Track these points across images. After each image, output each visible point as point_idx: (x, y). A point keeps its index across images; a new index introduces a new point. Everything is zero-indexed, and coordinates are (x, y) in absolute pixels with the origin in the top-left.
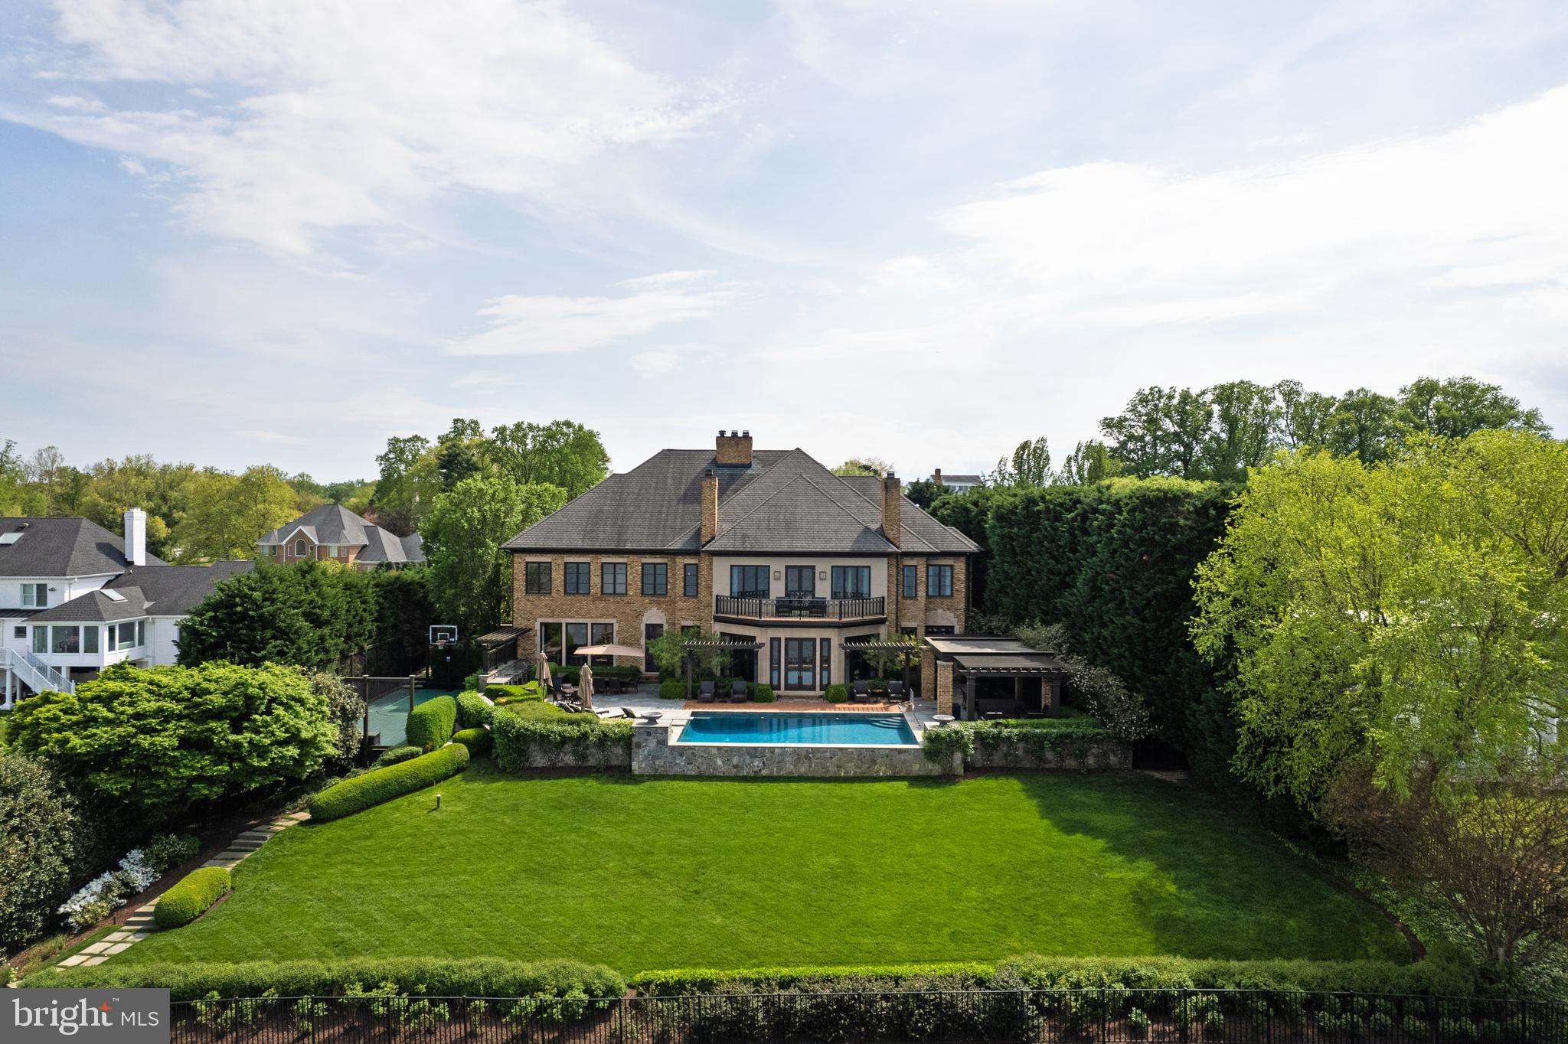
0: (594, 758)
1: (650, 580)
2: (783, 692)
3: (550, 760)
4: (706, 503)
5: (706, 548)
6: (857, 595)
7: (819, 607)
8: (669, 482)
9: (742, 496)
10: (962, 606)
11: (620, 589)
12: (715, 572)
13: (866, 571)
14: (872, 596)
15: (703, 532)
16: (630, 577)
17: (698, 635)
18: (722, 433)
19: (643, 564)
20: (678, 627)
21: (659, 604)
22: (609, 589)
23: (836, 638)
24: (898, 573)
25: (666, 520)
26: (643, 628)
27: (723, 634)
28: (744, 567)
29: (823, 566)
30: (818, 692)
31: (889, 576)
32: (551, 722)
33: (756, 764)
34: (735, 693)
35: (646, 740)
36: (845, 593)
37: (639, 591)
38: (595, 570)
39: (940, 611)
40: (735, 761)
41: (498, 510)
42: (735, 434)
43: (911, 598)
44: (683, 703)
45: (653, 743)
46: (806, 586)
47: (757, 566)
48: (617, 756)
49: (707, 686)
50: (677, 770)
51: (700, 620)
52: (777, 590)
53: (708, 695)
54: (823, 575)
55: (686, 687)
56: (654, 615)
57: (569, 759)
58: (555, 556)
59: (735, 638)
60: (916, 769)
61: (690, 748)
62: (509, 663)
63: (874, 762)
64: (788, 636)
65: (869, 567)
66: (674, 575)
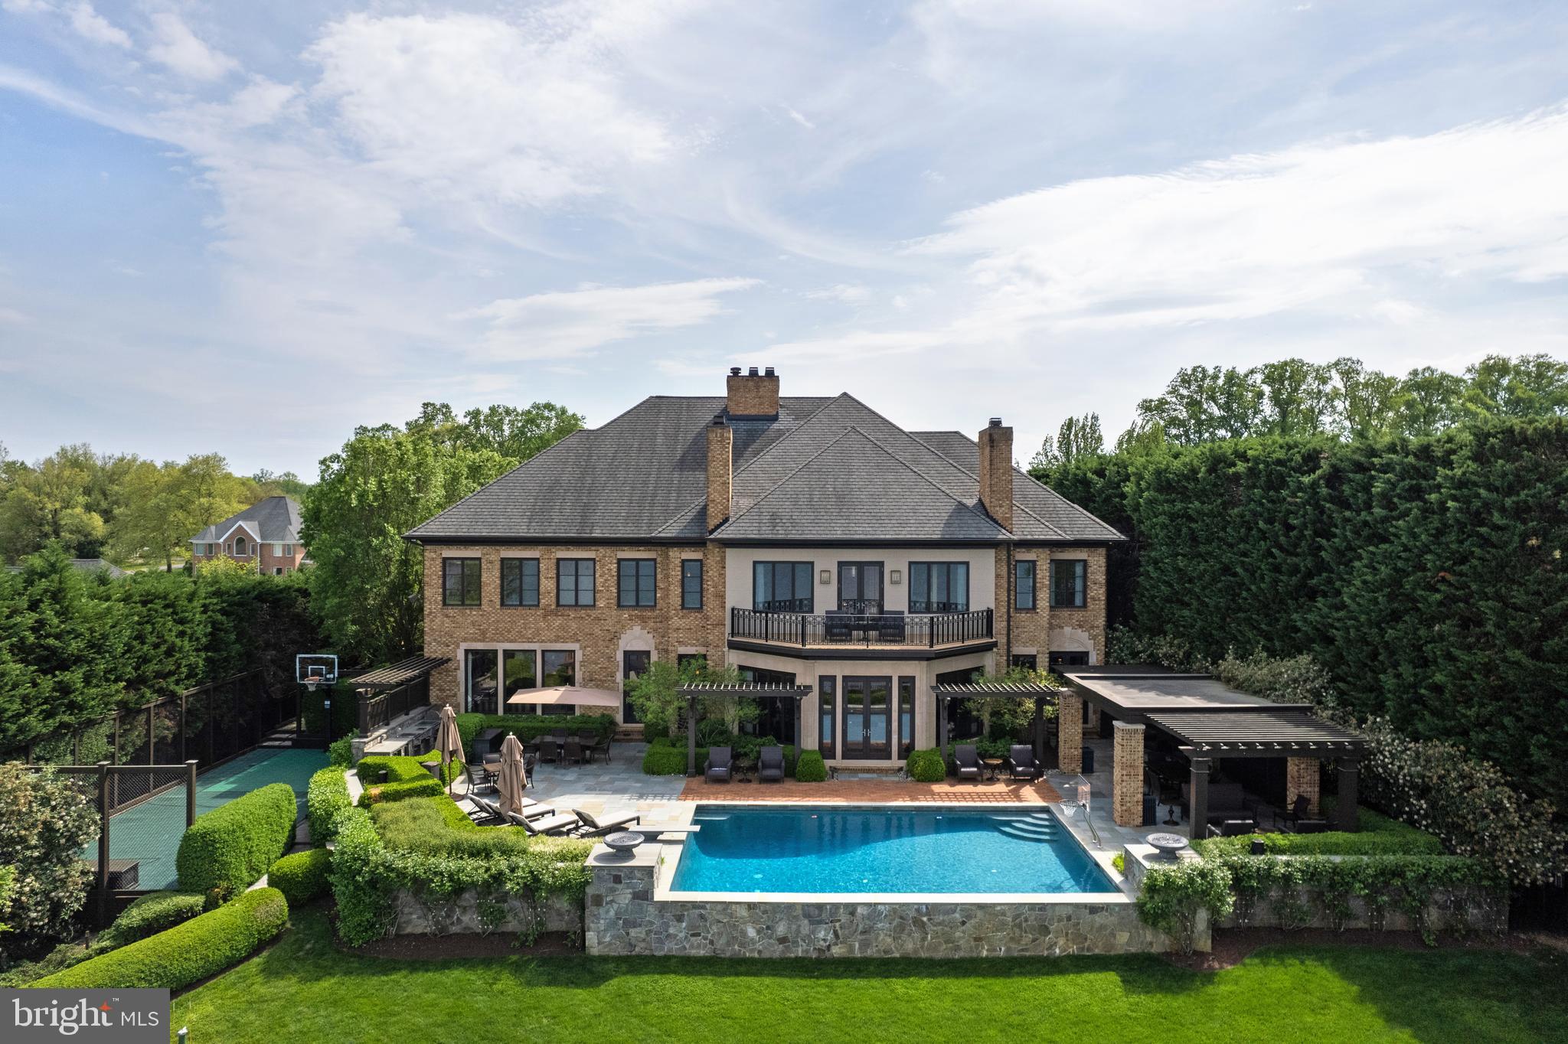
0: (518, 919)
1: (629, 584)
2: (839, 762)
3: (437, 923)
4: (715, 467)
5: (712, 537)
6: (946, 607)
7: (891, 627)
8: (659, 441)
9: (766, 461)
10: (1101, 621)
11: (585, 598)
12: (728, 572)
13: (962, 570)
14: (971, 609)
15: (711, 510)
16: (599, 580)
17: (705, 674)
18: (736, 371)
19: (619, 561)
20: (673, 656)
21: (644, 620)
22: (568, 598)
23: (923, 676)
24: (1009, 573)
25: (654, 495)
26: (620, 657)
27: (742, 668)
28: (774, 563)
29: (896, 562)
30: (895, 762)
31: (997, 576)
32: (435, 851)
33: (822, 935)
34: (765, 766)
35: (613, 890)
36: (929, 603)
37: (614, 601)
38: (547, 569)
39: (1067, 630)
40: (781, 929)
41: (404, 481)
42: (754, 373)
43: (1027, 610)
44: (681, 783)
45: (624, 897)
46: (871, 593)
47: (794, 563)
48: (560, 914)
49: (720, 754)
50: (670, 948)
51: (706, 645)
52: (825, 599)
53: (718, 770)
54: (895, 576)
55: (686, 756)
56: (637, 638)
57: (471, 920)
58: (487, 549)
59: (762, 676)
60: (1123, 942)
61: (696, 905)
62: (412, 714)
63: (1045, 930)
64: (848, 673)
65: (967, 564)
66: (667, 576)
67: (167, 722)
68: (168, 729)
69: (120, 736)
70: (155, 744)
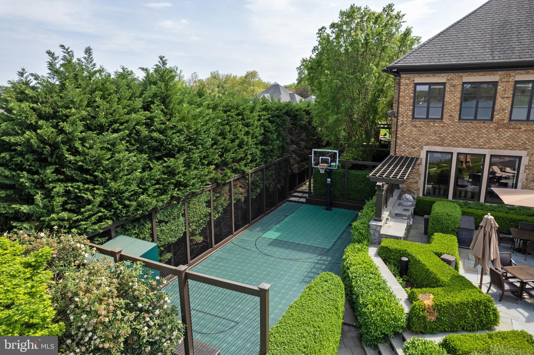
58: (452, 75)
67: (241, 190)
68: (241, 194)
69: (214, 201)
70: (235, 204)
